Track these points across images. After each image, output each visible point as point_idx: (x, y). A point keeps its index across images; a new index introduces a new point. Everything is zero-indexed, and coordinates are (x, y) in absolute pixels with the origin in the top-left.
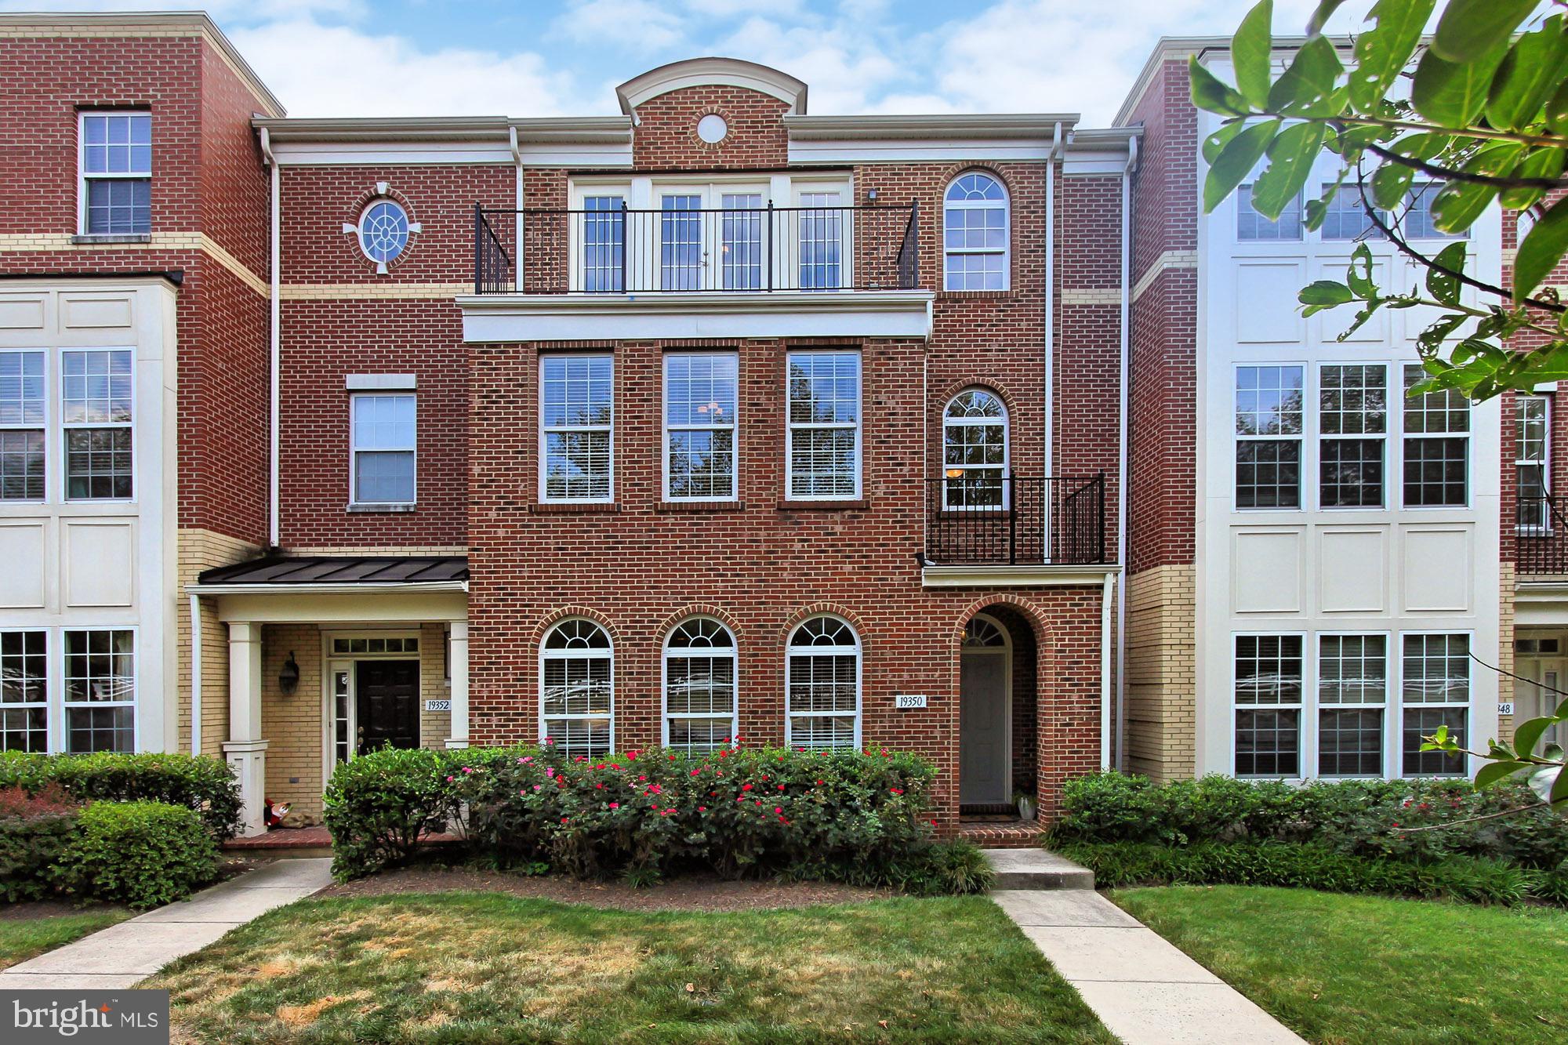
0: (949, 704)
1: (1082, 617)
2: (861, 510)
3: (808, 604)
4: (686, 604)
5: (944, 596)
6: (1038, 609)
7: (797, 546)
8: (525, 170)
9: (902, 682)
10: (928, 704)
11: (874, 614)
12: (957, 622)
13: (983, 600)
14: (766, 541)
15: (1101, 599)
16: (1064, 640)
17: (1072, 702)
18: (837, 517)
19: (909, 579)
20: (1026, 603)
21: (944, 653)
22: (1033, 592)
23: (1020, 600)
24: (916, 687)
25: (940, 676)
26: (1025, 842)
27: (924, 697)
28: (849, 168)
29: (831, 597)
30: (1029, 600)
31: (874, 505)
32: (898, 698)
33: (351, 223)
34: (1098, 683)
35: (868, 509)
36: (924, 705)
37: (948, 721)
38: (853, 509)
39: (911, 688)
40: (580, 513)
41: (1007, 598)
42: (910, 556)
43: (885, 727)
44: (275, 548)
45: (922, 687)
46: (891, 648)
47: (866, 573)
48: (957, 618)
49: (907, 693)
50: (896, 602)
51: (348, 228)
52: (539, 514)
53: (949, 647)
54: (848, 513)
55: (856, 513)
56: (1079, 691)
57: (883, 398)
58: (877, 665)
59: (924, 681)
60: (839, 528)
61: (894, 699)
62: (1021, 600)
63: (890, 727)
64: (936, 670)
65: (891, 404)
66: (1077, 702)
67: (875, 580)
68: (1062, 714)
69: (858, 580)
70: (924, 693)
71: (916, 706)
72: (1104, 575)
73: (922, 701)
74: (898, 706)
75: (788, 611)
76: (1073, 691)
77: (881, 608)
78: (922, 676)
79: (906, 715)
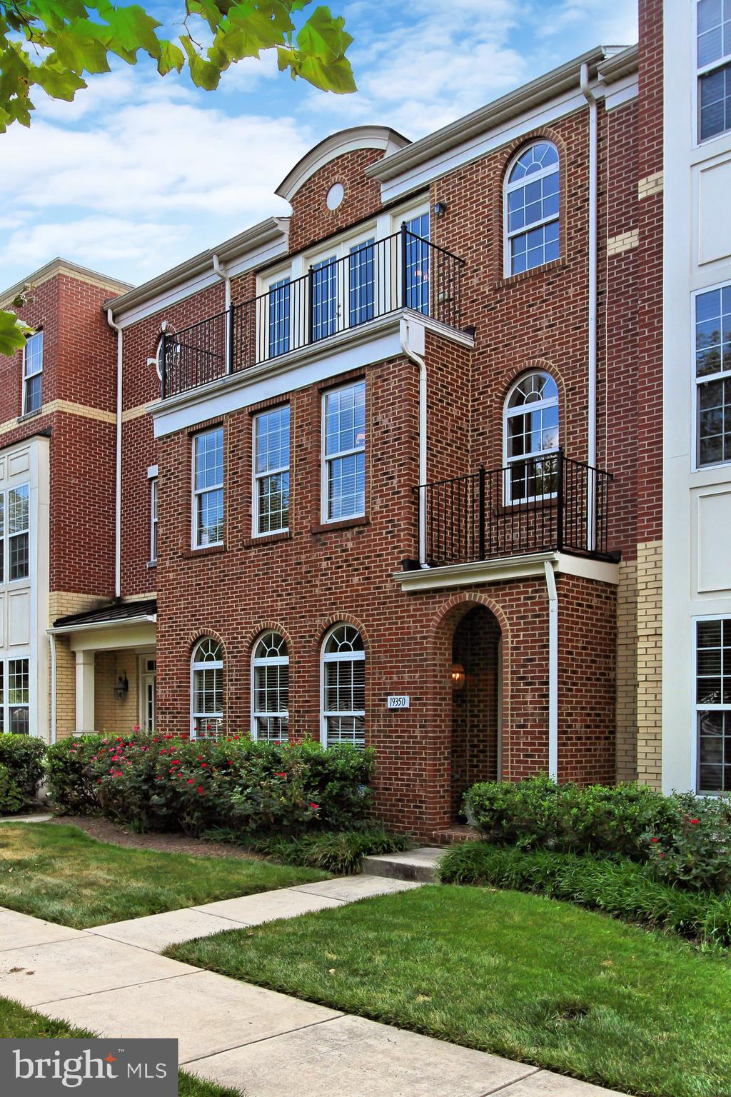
0: (426, 705)
1: (535, 610)
2: (364, 525)
3: (331, 614)
4: (260, 622)
5: (422, 599)
6: (497, 606)
7: (324, 565)
8: (231, 281)
9: (392, 683)
10: (411, 705)
11: (373, 621)
12: (432, 624)
13: (452, 600)
14: (306, 563)
16: (519, 636)
17: (526, 703)
18: (349, 534)
20: (486, 599)
21: (423, 655)
22: (493, 588)
23: (480, 597)
24: (403, 688)
25: (421, 677)
27: (407, 698)
28: (425, 189)
29: (346, 607)
30: (489, 597)
31: (373, 520)
32: (389, 698)
33: (151, 357)
35: (368, 524)
36: (407, 705)
37: (426, 721)
38: (359, 526)
39: (398, 689)
40: (206, 555)
41: (470, 596)
43: (381, 726)
44: (118, 598)
45: (406, 688)
46: (385, 652)
47: (368, 584)
48: (432, 620)
49: (396, 694)
50: (388, 608)
51: (150, 361)
52: (188, 559)
54: (356, 529)
55: (361, 529)
56: (533, 690)
57: (379, 418)
59: (408, 683)
60: (350, 545)
61: (386, 700)
62: (482, 598)
63: (384, 726)
64: (416, 672)
65: (385, 422)
66: (531, 702)
67: (374, 589)
68: (518, 715)
69: (363, 590)
70: (408, 694)
71: (401, 706)
73: (405, 701)
74: (389, 707)
75: (318, 622)
76: (526, 691)
77: (378, 614)
78: (406, 677)
79: (396, 716)
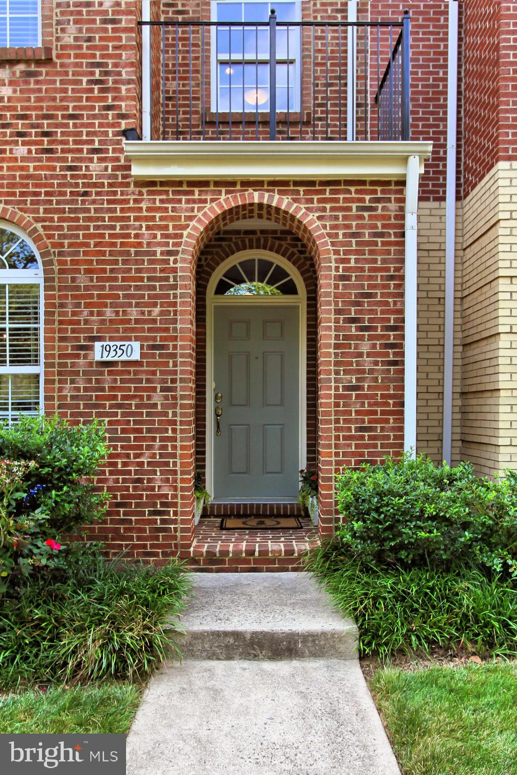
0: (174, 356)
1: (376, 227)
2: (39, 63)
5: (167, 192)
6: (309, 215)
9: (103, 322)
10: (143, 355)
11: (60, 220)
12: (185, 233)
13: (226, 201)
15: (403, 200)
16: (347, 261)
17: (360, 355)
19: (115, 168)
20: (290, 205)
21: (167, 279)
22: (300, 189)
23: (280, 201)
24: (125, 330)
25: (162, 313)
26: (293, 561)
27: (136, 345)
30: (295, 200)
31: (58, 56)
32: (98, 345)
34: (399, 327)
35: (49, 61)
36: (136, 356)
37: (174, 381)
38: (28, 62)
39: (117, 331)
41: (261, 197)
42: (115, 134)
43: (78, 389)
45: (133, 330)
46: (87, 271)
47: (48, 160)
48: (186, 227)
49: (111, 340)
50: (94, 202)
53: (175, 270)
54: (20, 67)
55: (33, 68)
56: (371, 338)
58: (66, 297)
59: (137, 322)
61: (91, 348)
62: (284, 202)
63: (86, 389)
64: (155, 305)
66: (369, 355)
67: (62, 168)
68: (346, 372)
69: (36, 168)
70: (137, 339)
71: (124, 358)
72: (405, 160)
73: (134, 351)
74: (98, 358)
76: (361, 338)
77: (71, 211)
78: (134, 313)
79: (110, 373)
